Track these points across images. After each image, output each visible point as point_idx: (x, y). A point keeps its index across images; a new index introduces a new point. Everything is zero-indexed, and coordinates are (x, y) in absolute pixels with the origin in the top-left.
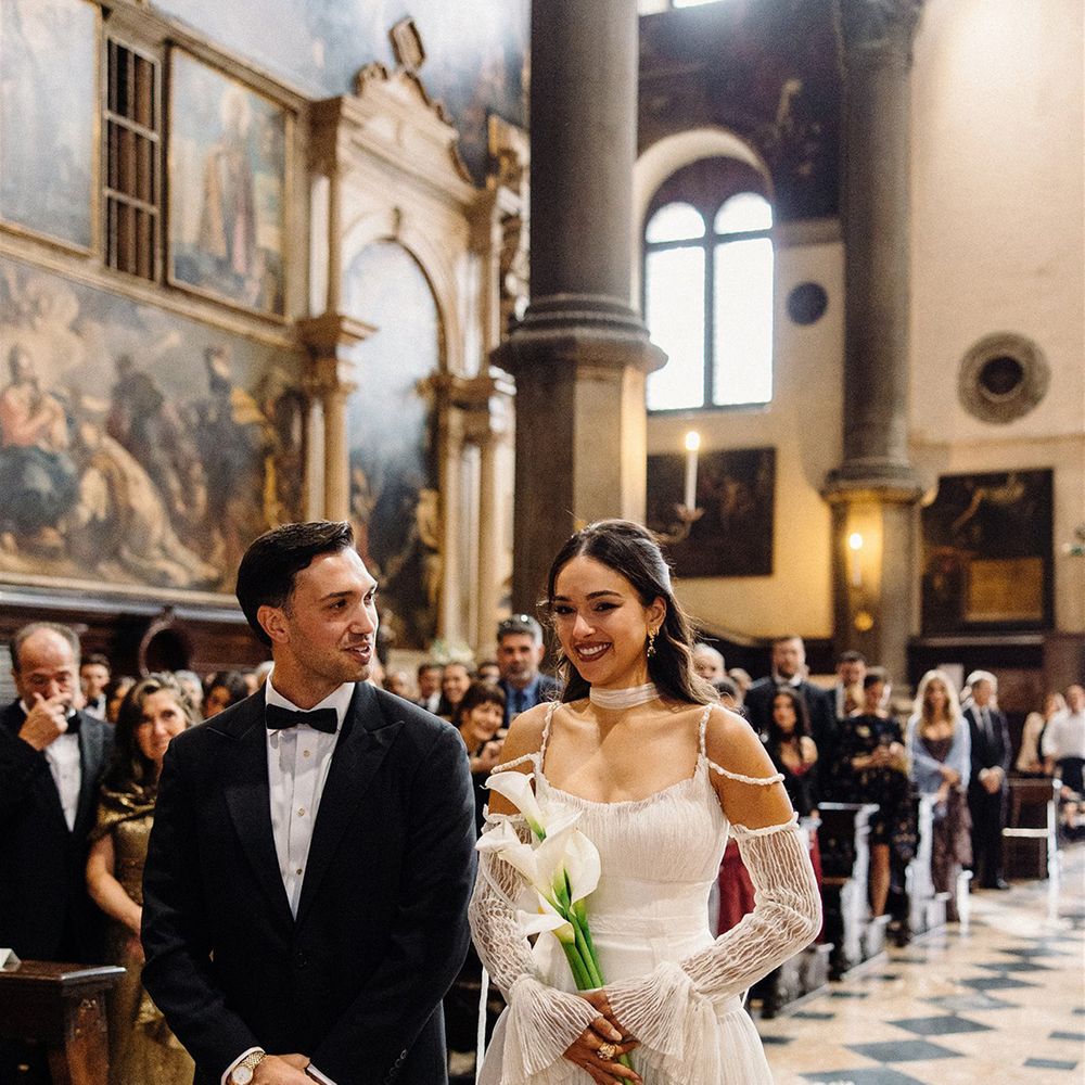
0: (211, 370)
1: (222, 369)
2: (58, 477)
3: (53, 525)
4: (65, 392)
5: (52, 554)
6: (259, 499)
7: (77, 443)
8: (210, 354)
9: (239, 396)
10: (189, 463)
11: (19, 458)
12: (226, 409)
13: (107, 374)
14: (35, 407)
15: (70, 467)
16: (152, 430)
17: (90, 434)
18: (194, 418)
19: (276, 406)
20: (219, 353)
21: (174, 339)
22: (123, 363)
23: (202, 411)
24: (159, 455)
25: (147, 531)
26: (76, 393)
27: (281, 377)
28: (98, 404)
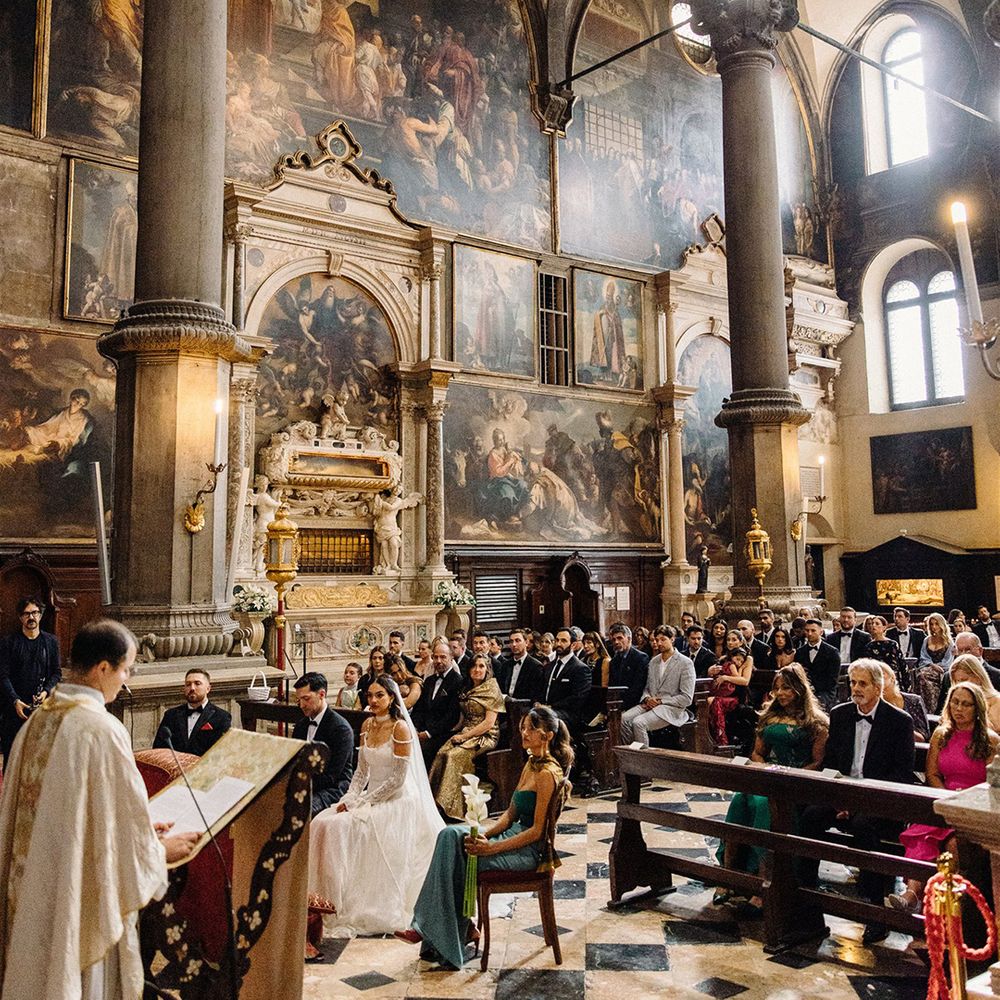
0: (600, 423)
1: (606, 423)
2: (518, 490)
3: (517, 514)
4: (522, 448)
5: (515, 529)
6: (632, 488)
7: (528, 472)
8: (598, 416)
9: (617, 435)
10: (590, 474)
11: (499, 483)
12: (610, 444)
13: (544, 436)
14: (506, 458)
15: (524, 485)
16: (568, 460)
17: (534, 467)
18: (592, 451)
19: (639, 437)
20: (604, 415)
21: (579, 412)
22: (552, 429)
23: (596, 445)
24: (572, 473)
25: (566, 512)
26: (527, 448)
27: (641, 422)
28: (538, 451)
